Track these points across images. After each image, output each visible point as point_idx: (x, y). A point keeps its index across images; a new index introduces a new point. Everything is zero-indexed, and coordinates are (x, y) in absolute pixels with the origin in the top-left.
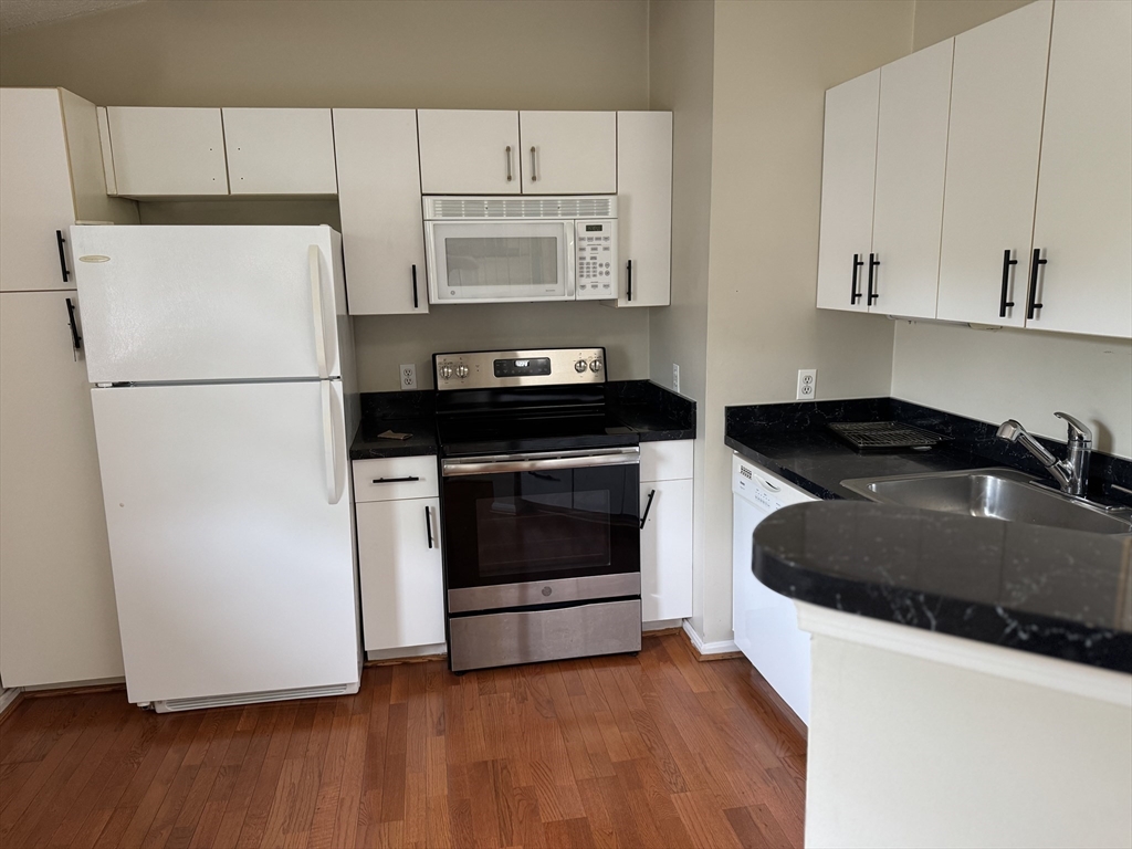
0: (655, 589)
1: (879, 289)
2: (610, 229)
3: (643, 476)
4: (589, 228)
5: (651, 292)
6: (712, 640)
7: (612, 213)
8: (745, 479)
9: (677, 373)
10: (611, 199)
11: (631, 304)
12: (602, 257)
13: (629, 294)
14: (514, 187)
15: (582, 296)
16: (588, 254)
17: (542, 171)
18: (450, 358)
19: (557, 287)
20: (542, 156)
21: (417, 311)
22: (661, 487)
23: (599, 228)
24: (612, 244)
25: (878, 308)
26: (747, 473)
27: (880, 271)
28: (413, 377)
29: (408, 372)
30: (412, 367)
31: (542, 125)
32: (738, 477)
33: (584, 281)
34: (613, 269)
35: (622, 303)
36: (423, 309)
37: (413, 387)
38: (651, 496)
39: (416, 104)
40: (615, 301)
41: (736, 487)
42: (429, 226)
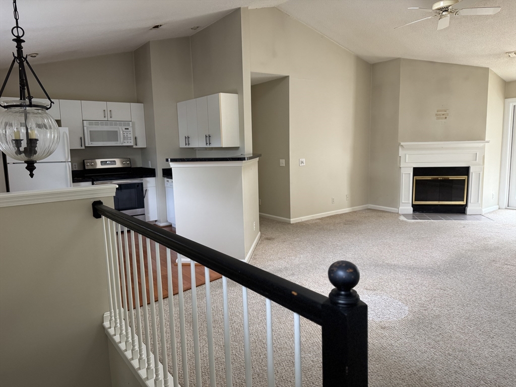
0: (148, 214)
1: (190, 143)
2: (130, 129)
3: (144, 186)
4: (126, 129)
5: (141, 144)
6: (163, 222)
7: (131, 125)
8: (167, 183)
9: (150, 163)
10: (130, 123)
11: (137, 147)
12: (129, 136)
13: (136, 144)
14: (106, 119)
15: (124, 144)
16: (125, 135)
17: (113, 116)
18: (88, 161)
19: (119, 142)
20: (113, 112)
21: (82, 148)
22: (148, 189)
23: (128, 129)
24: (131, 132)
25: (190, 146)
26: (168, 181)
27: (190, 139)
28: (77, 166)
29: (75, 165)
30: (76, 164)
31: (112, 105)
32: (166, 183)
33: (125, 141)
34: (132, 138)
35: (135, 147)
36: (83, 148)
37: (77, 169)
38: (146, 191)
39: (81, 99)
40: (132, 146)
41: (166, 185)
42: (85, 128)
